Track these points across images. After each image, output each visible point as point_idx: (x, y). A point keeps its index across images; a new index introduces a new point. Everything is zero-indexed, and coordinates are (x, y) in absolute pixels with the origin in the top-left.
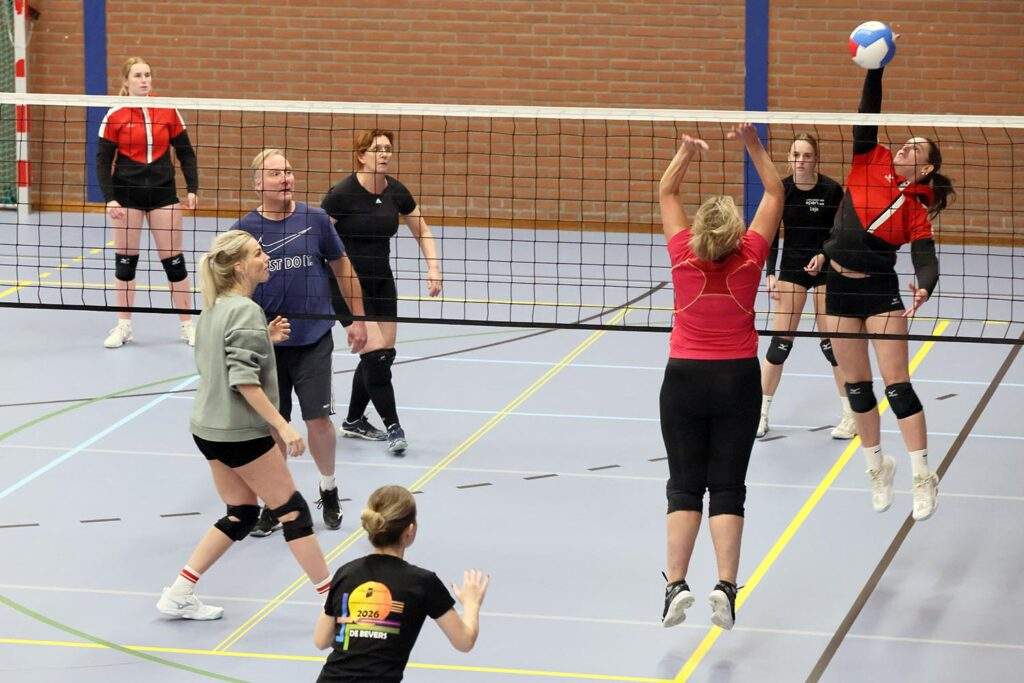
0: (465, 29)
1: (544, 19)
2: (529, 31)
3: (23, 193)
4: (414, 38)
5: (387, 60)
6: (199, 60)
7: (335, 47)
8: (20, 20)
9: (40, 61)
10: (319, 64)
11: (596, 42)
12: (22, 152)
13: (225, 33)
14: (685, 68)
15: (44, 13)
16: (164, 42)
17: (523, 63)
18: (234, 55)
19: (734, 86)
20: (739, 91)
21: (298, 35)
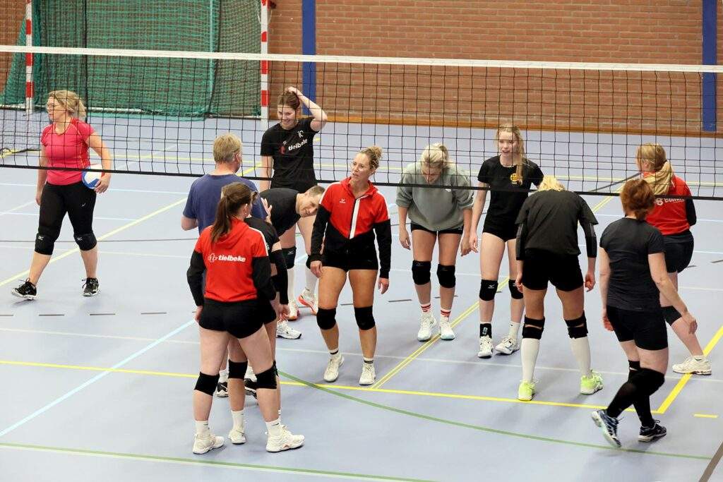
0: (531, 14)
1: (579, 8)
2: (570, 15)
3: (264, 111)
4: (500, 19)
5: (483, 32)
6: (371, 32)
7: (453, 24)
8: (264, 9)
9: (276, 32)
10: (443, 34)
11: (611, 22)
12: (264, 86)
13: (387, 17)
14: (665, 37)
15: (279, 5)
16: (350, 22)
17: (566, 34)
18: (391, 29)
19: (696, 48)
20: (699, 51)
21: (431, 17)
